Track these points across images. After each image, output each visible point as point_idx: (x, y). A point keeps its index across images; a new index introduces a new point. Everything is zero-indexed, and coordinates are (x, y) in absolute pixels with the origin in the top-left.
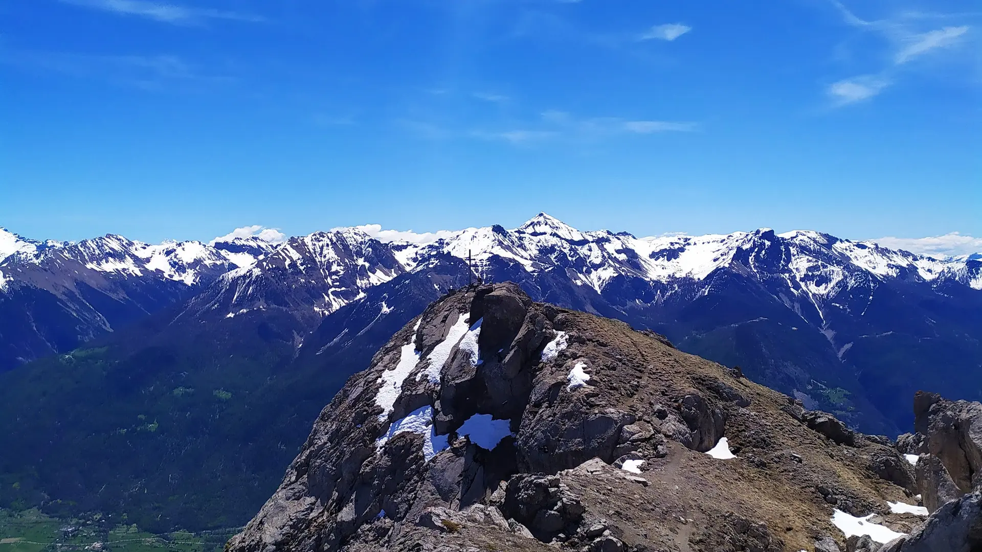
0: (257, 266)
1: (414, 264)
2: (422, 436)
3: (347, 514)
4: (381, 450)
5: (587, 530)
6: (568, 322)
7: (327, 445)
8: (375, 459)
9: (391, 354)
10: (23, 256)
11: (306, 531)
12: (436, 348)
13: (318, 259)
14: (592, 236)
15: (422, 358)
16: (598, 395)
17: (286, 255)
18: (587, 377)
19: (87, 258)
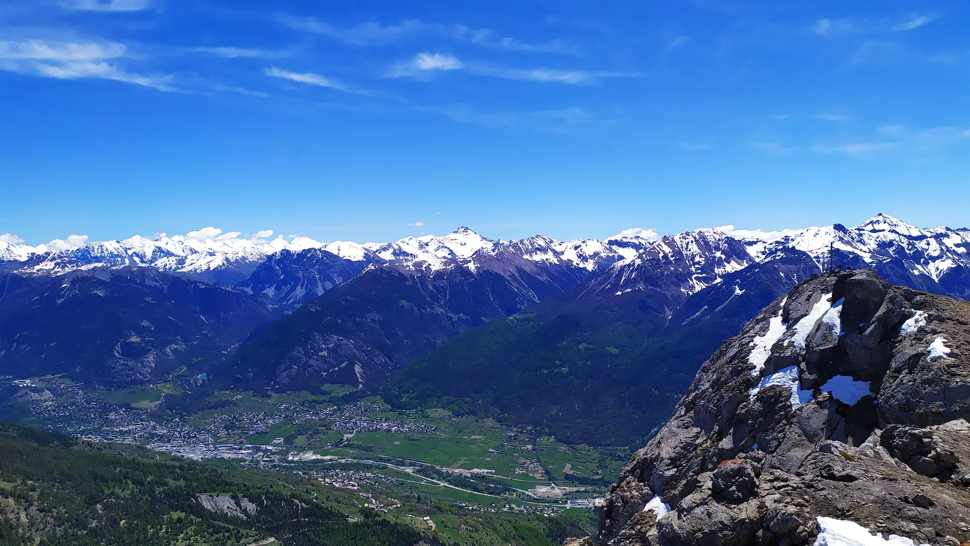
0: (639, 257)
1: (763, 257)
2: (789, 390)
3: (726, 443)
4: (754, 398)
5: (962, 478)
6: (926, 303)
7: (710, 390)
8: (749, 404)
9: (761, 324)
10: (485, 250)
11: (694, 453)
12: (802, 321)
13: (684, 252)
14: (930, 232)
15: (788, 328)
16: (959, 366)
17: (660, 249)
18: (948, 350)
19: (523, 251)
